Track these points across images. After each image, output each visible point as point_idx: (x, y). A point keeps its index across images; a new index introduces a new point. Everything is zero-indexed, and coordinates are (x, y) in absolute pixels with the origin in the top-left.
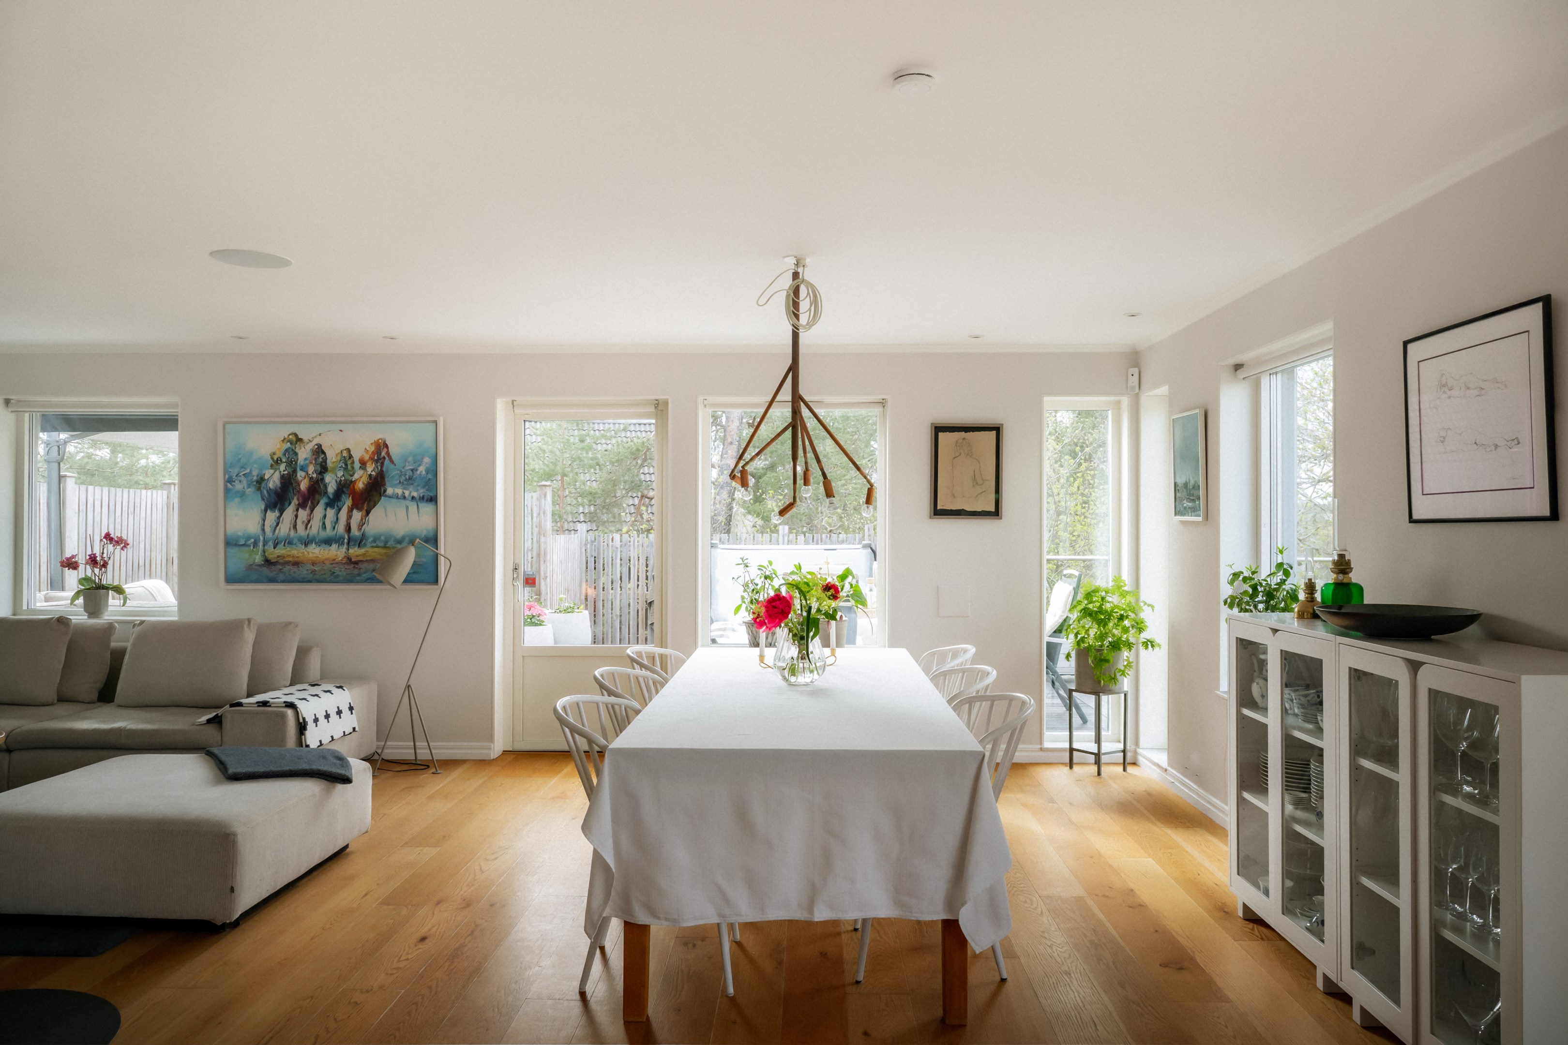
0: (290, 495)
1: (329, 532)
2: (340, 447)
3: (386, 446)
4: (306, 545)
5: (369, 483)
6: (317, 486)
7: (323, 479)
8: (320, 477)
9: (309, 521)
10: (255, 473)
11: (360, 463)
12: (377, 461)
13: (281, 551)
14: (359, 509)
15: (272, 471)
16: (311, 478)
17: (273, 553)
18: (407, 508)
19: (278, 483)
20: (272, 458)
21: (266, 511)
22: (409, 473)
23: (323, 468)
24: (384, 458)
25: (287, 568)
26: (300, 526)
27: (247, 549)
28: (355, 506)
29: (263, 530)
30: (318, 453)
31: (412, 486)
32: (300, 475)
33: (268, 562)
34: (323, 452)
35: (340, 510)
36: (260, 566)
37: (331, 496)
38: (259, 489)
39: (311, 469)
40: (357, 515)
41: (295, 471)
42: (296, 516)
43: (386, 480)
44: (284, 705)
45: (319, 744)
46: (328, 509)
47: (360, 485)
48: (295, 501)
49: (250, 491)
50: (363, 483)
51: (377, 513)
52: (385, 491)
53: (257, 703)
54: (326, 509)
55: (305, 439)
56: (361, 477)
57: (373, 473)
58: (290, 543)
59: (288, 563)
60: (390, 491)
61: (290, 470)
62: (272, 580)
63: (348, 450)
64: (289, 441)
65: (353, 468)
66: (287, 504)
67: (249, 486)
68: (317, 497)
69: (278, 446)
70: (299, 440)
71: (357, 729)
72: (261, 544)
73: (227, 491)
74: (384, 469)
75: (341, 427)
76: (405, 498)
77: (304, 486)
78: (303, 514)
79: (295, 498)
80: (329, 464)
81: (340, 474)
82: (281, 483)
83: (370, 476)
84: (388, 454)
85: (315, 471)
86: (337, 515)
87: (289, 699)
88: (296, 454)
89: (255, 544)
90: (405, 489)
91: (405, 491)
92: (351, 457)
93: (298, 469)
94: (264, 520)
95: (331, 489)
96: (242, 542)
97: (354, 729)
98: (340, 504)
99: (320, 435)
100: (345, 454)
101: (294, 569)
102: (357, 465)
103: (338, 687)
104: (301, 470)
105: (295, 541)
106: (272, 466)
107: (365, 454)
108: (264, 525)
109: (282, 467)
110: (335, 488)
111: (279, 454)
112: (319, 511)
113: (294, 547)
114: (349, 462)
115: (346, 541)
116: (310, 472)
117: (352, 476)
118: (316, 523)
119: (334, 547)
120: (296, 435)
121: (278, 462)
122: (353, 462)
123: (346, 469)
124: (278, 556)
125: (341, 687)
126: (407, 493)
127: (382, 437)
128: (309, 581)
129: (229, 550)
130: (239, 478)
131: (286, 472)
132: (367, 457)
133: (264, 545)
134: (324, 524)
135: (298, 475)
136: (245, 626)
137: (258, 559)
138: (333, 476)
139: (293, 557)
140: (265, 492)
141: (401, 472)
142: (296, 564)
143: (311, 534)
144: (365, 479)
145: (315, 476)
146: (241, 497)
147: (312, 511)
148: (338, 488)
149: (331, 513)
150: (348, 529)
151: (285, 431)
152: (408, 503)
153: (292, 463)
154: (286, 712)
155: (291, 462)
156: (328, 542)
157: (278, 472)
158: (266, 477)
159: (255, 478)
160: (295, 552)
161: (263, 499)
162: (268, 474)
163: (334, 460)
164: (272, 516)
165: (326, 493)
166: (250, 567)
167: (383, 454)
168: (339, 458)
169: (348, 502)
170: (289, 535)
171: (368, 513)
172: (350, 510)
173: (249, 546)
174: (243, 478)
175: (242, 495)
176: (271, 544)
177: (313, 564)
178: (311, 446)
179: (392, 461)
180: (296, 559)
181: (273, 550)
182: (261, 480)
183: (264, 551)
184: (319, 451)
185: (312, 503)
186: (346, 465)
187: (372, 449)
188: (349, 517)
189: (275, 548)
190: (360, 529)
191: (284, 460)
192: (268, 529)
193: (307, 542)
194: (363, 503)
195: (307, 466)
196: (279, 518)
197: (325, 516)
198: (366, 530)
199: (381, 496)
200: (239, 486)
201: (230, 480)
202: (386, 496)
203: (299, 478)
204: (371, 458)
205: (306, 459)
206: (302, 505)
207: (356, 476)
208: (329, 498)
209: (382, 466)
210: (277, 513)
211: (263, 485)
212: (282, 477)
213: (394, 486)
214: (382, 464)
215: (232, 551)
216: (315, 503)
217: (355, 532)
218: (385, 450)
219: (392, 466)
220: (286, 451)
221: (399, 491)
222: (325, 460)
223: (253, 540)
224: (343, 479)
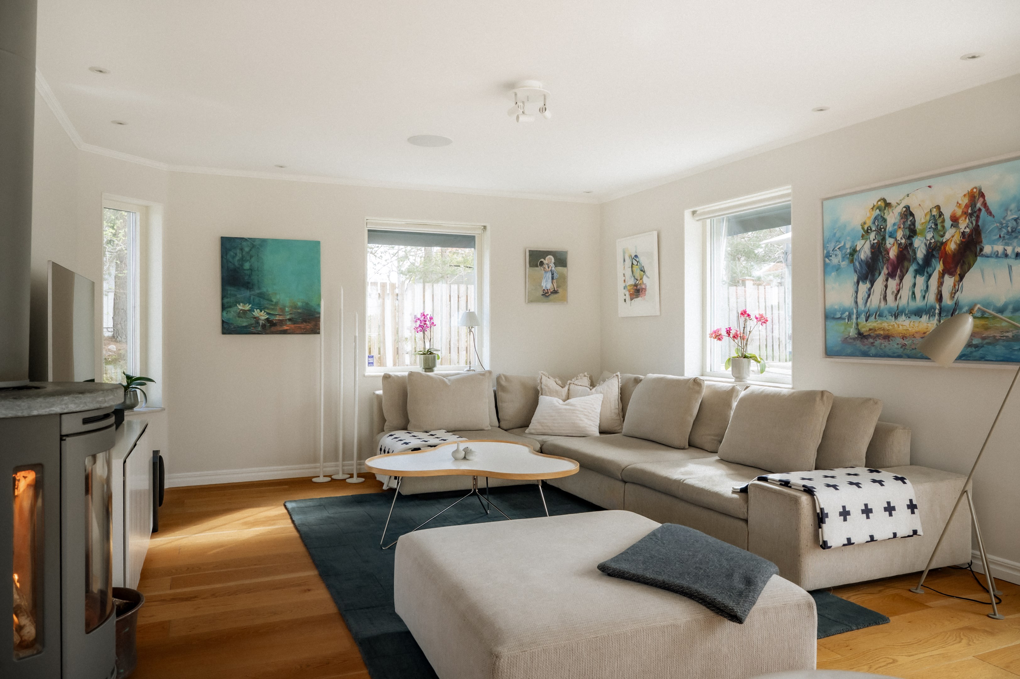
0: (880, 265)
1: (919, 303)
2: (929, 205)
3: (982, 195)
4: (896, 317)
5: (962, 242)
6: (905, 252)
7: (911, 244)
8: (909, 242)
9: (898, 291)
10: (848, 246)
11: (952, 220)
12: (971, 215)
13: (873, 323)
14: (952, 274)
15: (863, 242)
16: (900, 244)
17: (866, 326)
18: (1010, 268)
19: (868, 253)
20: (863, 228)
21: (858, 283)
22: (1012, 224)
23: (912, 232)
24: (980, 210)
25: (878, 342)
26: (890, 297)
27: (842, 322)
28: (948, 271)
29: (856, 302)
30: (906, 215)
31: (1016, 241)
32: (889, 241)
33: (861, 336)
34: (912, 214)
35: (930, 276)
36: (854, 339)
37: (921, 262)
38: (852, 261)
39: (900, 234)
40: (949, 281)
41: (884, 239)
42: (886, 287)
43: (983, 236)
44: (802, 489)
45: (846, 542)
46: (918, 277)
47: (952, 246)
48: (885, 271)
49: (844, 264)
50: (956, 243)
51: (973, 276)
52: (981, 250)
53: (780, 481)
54: (915, 277)
55: (894, 203)
56: (953, 237)
57: (967, 230)
58: (881, 315)
59: (878, 336)
60: (987, 249)
61: (880, 238)
62: (865, 354)
63: (938, 207)
64: (877, 208)
65: (943, 227)
66: (877, 274)
67: (843, 259)
68: (906, 264)
69: (868, 215)
70: (888, 205)
71: (920, 532)
72: (854, 317)
73: (825, 265)
74: (980, 223)
75: (928, 182)
76: (1006, 256)
77: (893, 254)
78: (893, 284)
79: (885, 268)
80: (918, 227)
81: (929, 236)
82: (872, 253)
83: (963, 233)
84: (985, 204)
85: (904, 236)
86: (927, 282)
87: (808, 484)
88: (885, 220)
89: (850, 317)
90: (1007, 244)
91: (1006, 248)
92: (941, 214)
93: (887, 236)
94: (857, 292)
95: (921, 254)
96: (838, 315)
97: (915, 532)
98: (930, 270)
99: (908, 196)
100: (935, 212)
101: (886, 343)
102: (948, 223)
103: (897, 478)
104: (890, 236)
105: (886, 313)
106: (863, 236)
107: (956, 209)
108: (856, 297)
109: (872, 236)
110: (925, 252)
111: (869, 223)
112: (908, 278)
113: (885, 319)
114: (939, 221)
115: (937, 311)
116: (899, 238)
117: (942, 236)
118: (905, 293)
119: (925, 318)
120: (884, 200)
121: (868, 231)
122: (943, 221)
123: (936, 229)
124: (870, 330)
125: (902, 479)
126: (1009, 250)
127: (977, 185)
128: (899, 356)
129: (828, 323)
130: (835, 253)
131: (876, 241)
132: (959, 212)
133: (857, 318)
134: (913, 293)
135: (887, 242)
136: (818, 399)
137: (852, 332)
138: (922, 239)
139: (884, 330)
140: (857, 264)
141: (1002, 224)
142: (887, 337)
143: (900, 305)
144: (957, 238)
145: (903, 241)
146: (837, 270)
147: (901, 280)
148: (928, 251)
149: (920, 280)
150: (940, 298)
151: (873, 199)
152: (1011, 261)
153: (881, 231)
154: (800, 497)
155: (881, 229)
156: (918, 313)
157: (868, 242)
158: (858, 249)
159: (848, 251)
160: (885, 325)
161: (856, 271)
162: (859, 244)
163: (923, 221)
164: (864, 287)
165: (915, 259)
166: (846, 340)
167: (979, 205)
168: (928, 218)
169: (939, 267)
170: (879, 307)
171: (962, 277)
172: (942, 276)
173: (845, 319)
174: (838, 252)
175: (838, 269)
176: (863, 316)
177: (904, 337)
178: (899, 209)
179: (990, 213)
180: (886, 332)
181: (865, 322)
182: (854, 252)
183: (857, 324)
184: (908, 213)
185: (901, 271)
186: (936, 225)
187: (966, 201)
188: (941, 284)
189: (866, 321)
190: (952, 297)
191: (874, 229)
192: (860, 301)
193: (896, 315)
194: (956, 267)
195: (896, 231)
196: (870, 289)
197: (914, 285)
198: (960, 299)
199: (976, 256)
200: (835, 261)
201: (828, 256)
202: (983, 256)
203: (888, 246)
204: (965, 213)
205: (894, 224)
206: (892, 275)
207: (947, 236)
208: (918, 264)
209: (977, 221)
210: (868, 285)
211: (855, 256)
212: (872, 246)
213: (993, 243)
214: (978, 217)
215: (832, 324)
216: (904, 271)
217: (947, 301)
218: (981, 200)
219: (990, 218)
220: (876, 218)
221: (999, 248)
222: (913, 223)
223: (847, 313)
224: (933, 241)
